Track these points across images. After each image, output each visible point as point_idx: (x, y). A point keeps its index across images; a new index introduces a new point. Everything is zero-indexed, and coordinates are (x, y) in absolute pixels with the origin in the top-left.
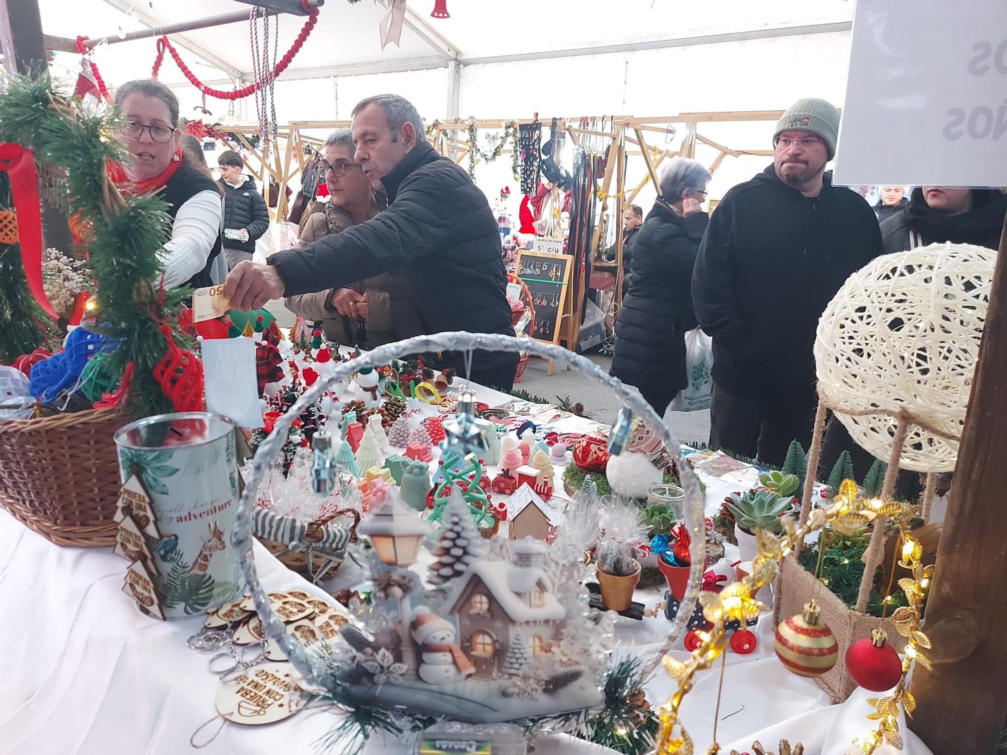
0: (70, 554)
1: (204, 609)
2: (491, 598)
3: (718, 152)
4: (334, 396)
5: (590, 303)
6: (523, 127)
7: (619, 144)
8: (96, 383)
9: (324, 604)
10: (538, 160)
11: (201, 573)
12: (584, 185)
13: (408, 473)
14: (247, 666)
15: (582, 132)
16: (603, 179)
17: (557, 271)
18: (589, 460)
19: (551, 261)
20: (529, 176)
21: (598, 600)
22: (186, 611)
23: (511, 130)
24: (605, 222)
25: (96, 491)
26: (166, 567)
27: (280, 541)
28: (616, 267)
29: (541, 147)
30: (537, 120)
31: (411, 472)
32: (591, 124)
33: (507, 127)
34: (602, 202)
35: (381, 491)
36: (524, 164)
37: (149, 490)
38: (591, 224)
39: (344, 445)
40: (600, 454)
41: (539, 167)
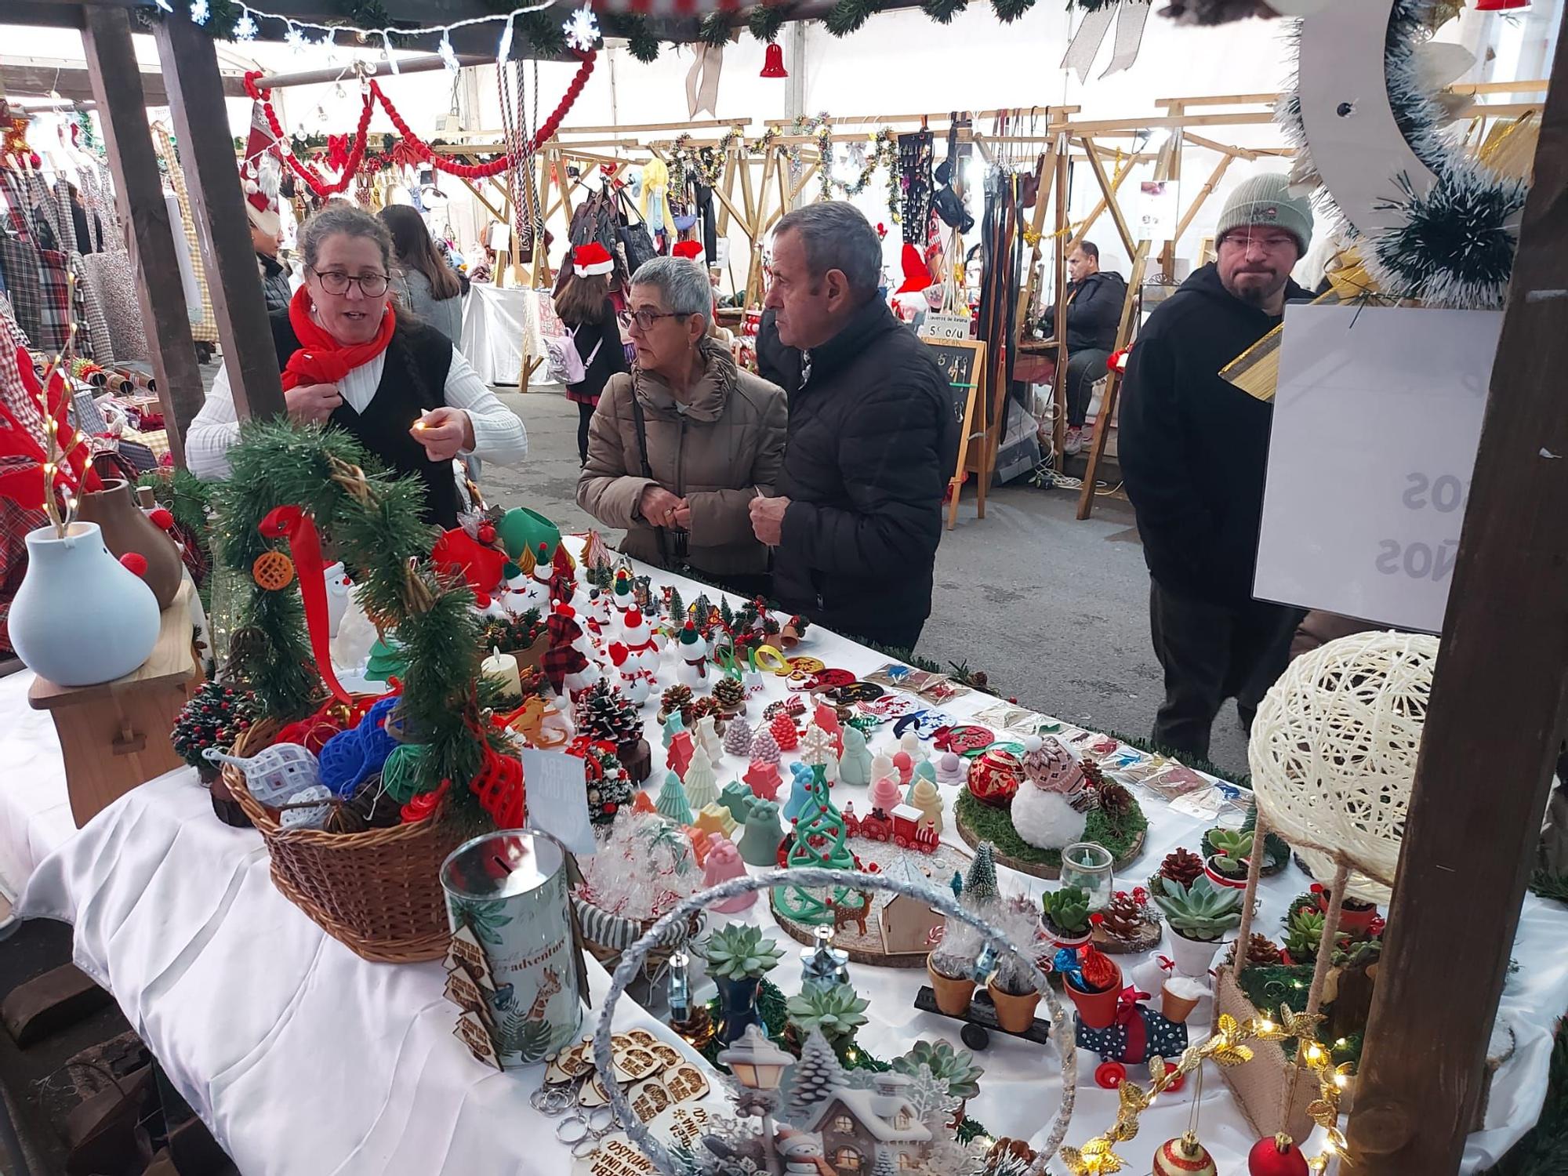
0: (383, 972)
1: (542, 1056)
2: (855, 1120)
3: (1222, 156)
4: (649, 677)
5: (1015, 406)
6: (904, 139)
7: (1058, 153)
8: (402, 785)
9: (671, 1051)
10: (929, 192)
11: (537, 1019)
12: (1002, 225)
13: (753, 816)
14: (599, 1136)
15: (998, 139)
16: (1034, 208)
17: (961, 367)
18: (989, 791)
19: (951, 351)
20: (915, 215)
21: (992, 1015)
22: (523, 1059)
23: (886, 144)
24: (1037, 276)
25: (408, 904)
26: (502, 1016)
27: (610, 945)
28: (1056, 348)
29: (934, 170)
30: (926, 128)
31: (756, 815)
32: (1012, 120)
33: (880, 140)
34: (1032, 249)
35: (722, 851)
36: (906, 196)
37: (483, 940)
38: (1015, 285)
39: (671, 775)
40: (1004, 784)
41: (931, 203)
